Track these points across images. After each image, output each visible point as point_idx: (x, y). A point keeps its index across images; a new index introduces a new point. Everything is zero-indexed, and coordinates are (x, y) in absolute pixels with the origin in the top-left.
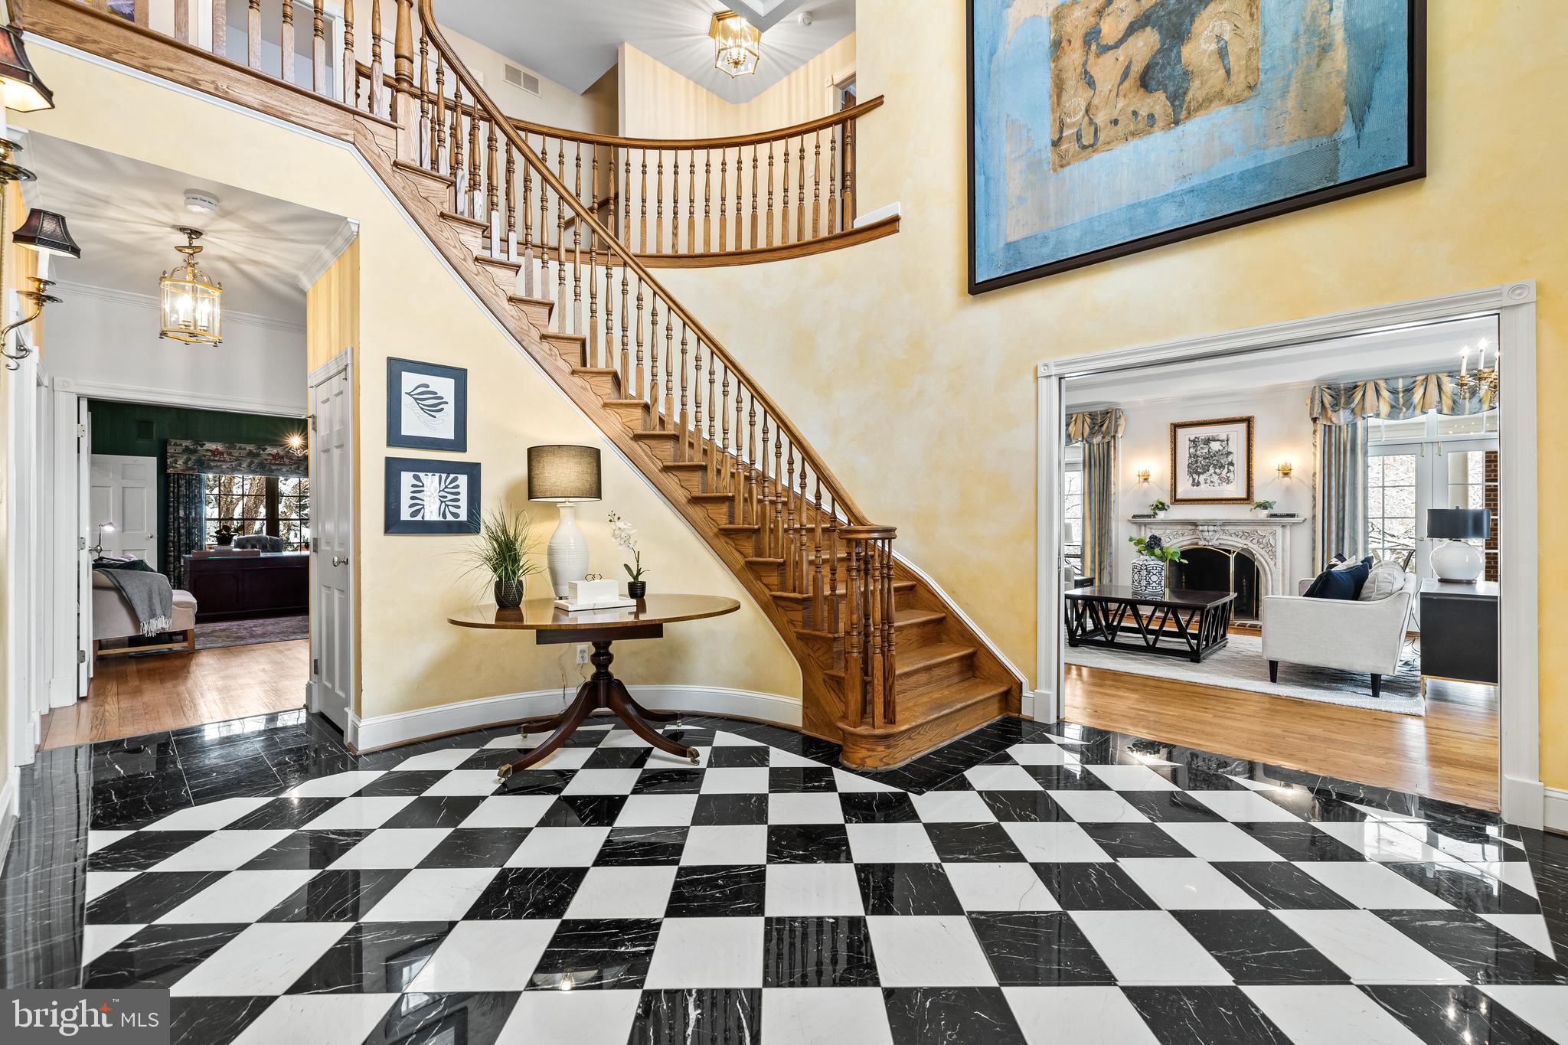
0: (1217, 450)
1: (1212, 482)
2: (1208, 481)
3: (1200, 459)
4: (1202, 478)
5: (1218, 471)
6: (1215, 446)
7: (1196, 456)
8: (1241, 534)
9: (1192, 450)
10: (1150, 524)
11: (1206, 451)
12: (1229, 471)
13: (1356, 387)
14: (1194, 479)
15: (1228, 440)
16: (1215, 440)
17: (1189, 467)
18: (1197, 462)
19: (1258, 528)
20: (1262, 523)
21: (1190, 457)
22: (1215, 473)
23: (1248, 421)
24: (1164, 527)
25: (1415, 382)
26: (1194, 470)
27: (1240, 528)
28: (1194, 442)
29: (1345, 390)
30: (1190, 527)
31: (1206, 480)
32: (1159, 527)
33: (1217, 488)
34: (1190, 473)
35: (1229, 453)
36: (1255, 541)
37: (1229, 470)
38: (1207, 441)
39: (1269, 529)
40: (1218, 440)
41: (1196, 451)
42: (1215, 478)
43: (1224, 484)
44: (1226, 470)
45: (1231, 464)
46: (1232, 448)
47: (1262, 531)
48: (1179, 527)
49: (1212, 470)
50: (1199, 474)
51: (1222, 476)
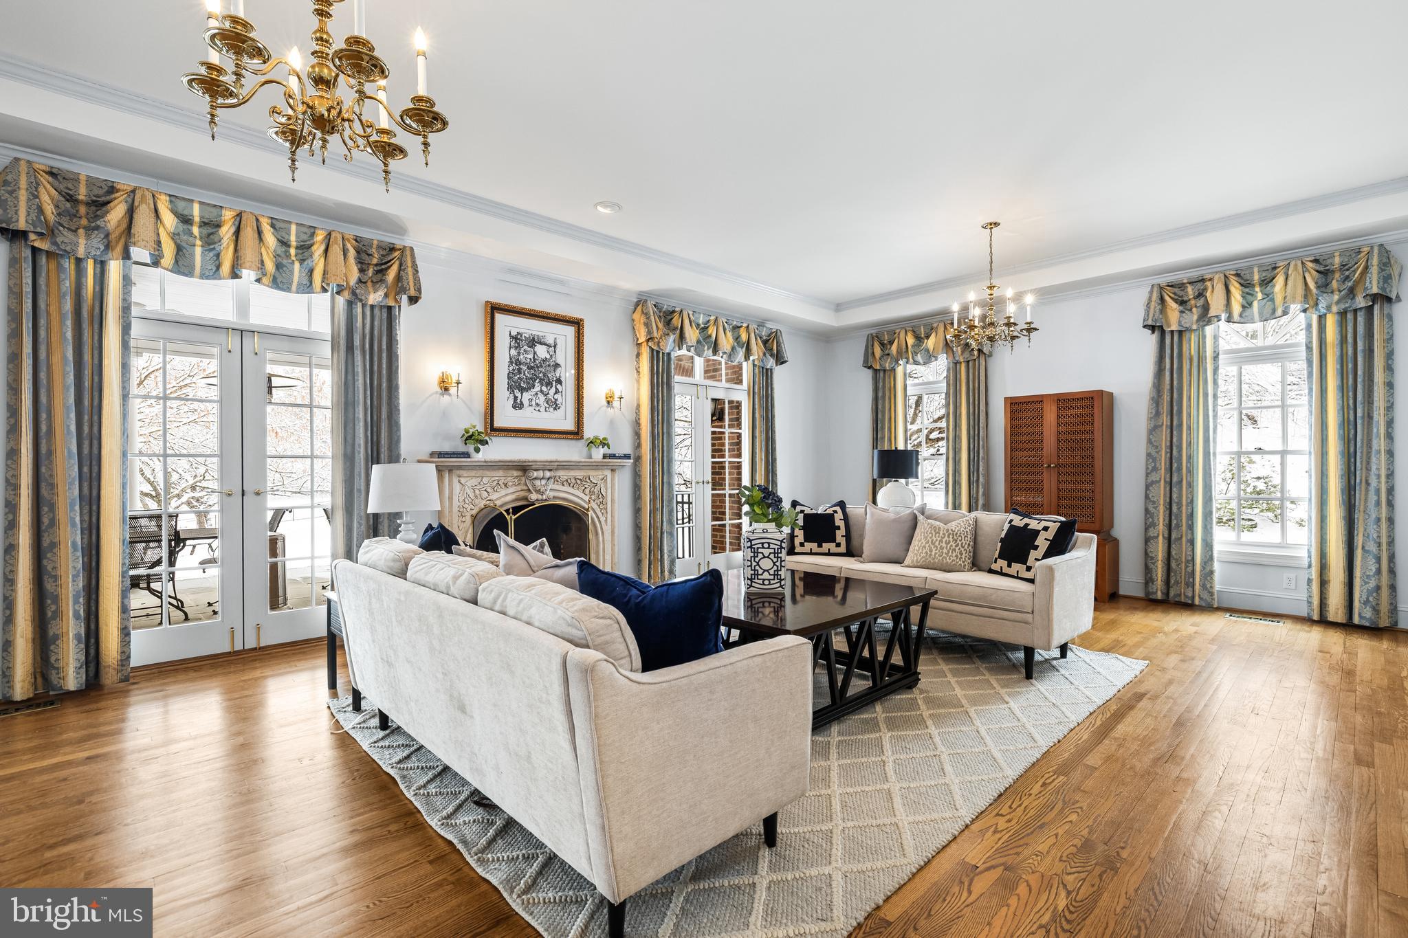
0: (543, 357)
1: (537, 405)
2: (533, 403)
3: (524, 368)
4: (526, 396)
5: (544, 388)
6: (542, 352)
7: (518, 362)
8: (573, 481)
9: (514, 352)
10: (460, 468)
11: (531, 356)
12: (557, 392)
13: (674, 312)
14: (516, 398)
15: (555, 346)
16: (541, 343)
17: (509, 378)
18: (519, 371)
19: (591, 473)
20: (597, 466)
21: (511, 362)
22: (541, 391)
23: (577, 324)
24: (480, 473)
25: (708, 321)
26: (516, 386)
27: (572, 473)
28: (516, 338)
29: (664, 312)
30: (516, 473)
31: (530, 400)
32: (473, 473)
33: (544, 414)
34: (511, 388)
35: (557, 366)
36: (587, 491)
37: (556, 389)
38: (533, 342)
39: (600, 474)
40: (545, 344)
41: (519, 354)
42: (542, 398)
43: (551, 409)
44: (553, 390)
45: (559, 381)
46: (560, 359)
47: (595, 476)
48: (501, 473)
49: (537, 388)
50: (522, 390)
51: (550, 397)
